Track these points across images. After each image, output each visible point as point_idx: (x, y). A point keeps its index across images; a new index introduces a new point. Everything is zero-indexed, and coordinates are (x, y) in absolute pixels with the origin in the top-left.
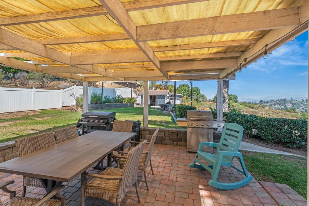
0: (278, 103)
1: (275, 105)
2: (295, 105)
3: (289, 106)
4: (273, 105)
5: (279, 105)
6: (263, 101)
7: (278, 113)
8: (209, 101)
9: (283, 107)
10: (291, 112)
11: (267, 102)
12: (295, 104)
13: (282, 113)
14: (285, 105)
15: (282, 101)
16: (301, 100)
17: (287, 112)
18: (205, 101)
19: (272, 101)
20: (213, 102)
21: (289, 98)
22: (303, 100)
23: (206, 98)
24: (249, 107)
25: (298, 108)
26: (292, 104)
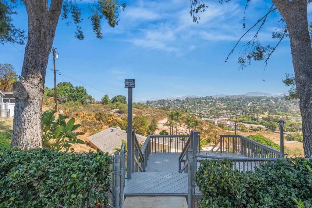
0: (159, 103)
1: (157, 104)
2: (169, 105)
3: (166, 105)
4: (156, 105)
5: (160, 105)
6: (149, 101)
7: (157, 112)
8: (97, 103)
9: (162, 106)
10: (166, 110)
11: (152, 102)
12: (170, 103)
13: (160, 111)
14: (164, 105)
15: (162, 101)
16: (173, 100)
17: (163, 110)
18: (93, 103)
19: (155, 101)
20: (102, 104)
21: (166, 99)
22: (174, 100)
23: (94, 100)
24: (136, 108)
25: (171, 107)
26: (168, 103)
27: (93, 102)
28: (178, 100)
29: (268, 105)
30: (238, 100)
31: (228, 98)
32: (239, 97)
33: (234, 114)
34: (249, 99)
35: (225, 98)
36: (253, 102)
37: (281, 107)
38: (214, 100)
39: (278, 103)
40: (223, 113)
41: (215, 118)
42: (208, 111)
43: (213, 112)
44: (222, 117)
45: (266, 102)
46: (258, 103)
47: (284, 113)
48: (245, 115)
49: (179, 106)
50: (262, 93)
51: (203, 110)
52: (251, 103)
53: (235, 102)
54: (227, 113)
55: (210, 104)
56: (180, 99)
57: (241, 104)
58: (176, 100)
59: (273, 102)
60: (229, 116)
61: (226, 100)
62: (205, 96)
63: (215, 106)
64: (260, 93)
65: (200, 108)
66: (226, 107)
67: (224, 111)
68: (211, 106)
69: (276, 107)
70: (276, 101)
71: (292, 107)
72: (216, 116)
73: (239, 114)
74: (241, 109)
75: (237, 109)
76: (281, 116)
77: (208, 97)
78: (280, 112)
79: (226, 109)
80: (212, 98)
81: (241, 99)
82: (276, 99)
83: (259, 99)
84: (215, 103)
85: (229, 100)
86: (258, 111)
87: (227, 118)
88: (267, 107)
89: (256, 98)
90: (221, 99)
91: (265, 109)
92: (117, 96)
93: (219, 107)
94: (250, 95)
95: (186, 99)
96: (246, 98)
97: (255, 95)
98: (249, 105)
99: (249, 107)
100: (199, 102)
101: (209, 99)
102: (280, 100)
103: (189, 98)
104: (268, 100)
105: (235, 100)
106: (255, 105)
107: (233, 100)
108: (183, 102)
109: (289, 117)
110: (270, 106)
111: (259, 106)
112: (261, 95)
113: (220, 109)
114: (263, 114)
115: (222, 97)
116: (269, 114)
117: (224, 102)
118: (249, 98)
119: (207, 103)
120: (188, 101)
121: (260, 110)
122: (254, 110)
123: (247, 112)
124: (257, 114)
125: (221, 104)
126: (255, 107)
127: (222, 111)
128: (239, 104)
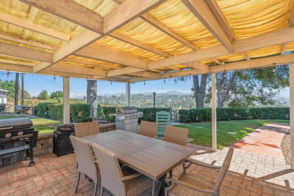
3: (103, 101)
8: (33, 99)
9: (99, 102)
10: (107, 105)
12: (107, 99)
14: (101, 101)
16: (110, 97)
18: (28, 99)
20: (39, 99)
21: (103, 95)
23: (29, 95)
26: (105, 99)
27: (27, 97)
28: (114, 97)
29: (182, 101)
30: (162, 97)
32: (163, 95)
34: (169, 96)
35: (152, 95)
36: (172, 99)
37: (189, 103)
38: (145, 97)
39: (188, 100)
42: (140, 106)
43: (143, 106)
45: (180, 98)
46: (175, 99)
49: (115, 102)
51: (136, 105)
52: (171, 99)
53: (159, 99)
55: (141, 100)
56: (116, 96)
57: (164, 100)
58: (113, 97)
59: (185, 99)
62: (138, 94)
63: (145, 102)
64: (177, 92)
65: (133, 103)
68: (142, 102)
69: (187, 103)
70: (186, 98)
74: (164, 104)
75: (161, 104)
77: (140, 94)
80: (143, 95)
81: (164, 96)
82: (186, 97)
83: (176, 96)
84: (145, 99)
86: (175, 105)
88: (181, 102)
89: (174, 95)
90: (150, 96)
91: (180, 104)
92: (57, 92)
93: (148, 103)
94: (170, 93)
95: (121, 96)
96: (167, 96)
97: (173, 94)
98: (169, 101)
99: (170, 102)
100: (132, 98)
101: (140, 96)
102: (189, 97)
103: (123, 95)
104: (182, 97)
105: (160, 97)
106: (173, 101)
107: (158, 97)
108: (119, 98)
110: (183, 102)
111: (176, 102)
112: (177, 94)
113: (149, 104)
114: (178, 107)
116: (182, 108)
117: (152, 99)
119: (139, 99)
120: (123, 97)
121: (177, 105)
122: (173, 105)
123: (168, 106)
124: (175, 107)
125: (150, 100)
126: (173, 102)
128: (163, 100)
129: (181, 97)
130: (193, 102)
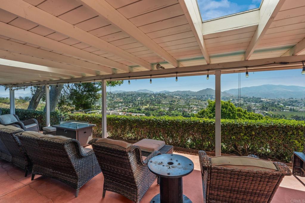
29: (150, 99)
30: (131, 95)
31: (124, 94)
32: (133, 93)
33: (127, 106)
35: (122, 94)
37: (157, 101)
38: (113, 95)
39: (156, 98)
40: (119, 106)
41: (112, 110)
43: (110, 105)
44: (117, 109)
45: (149, 97)
46: (145, 97)
47: (158, 104)
48: (134, 107)
50: (148, 91)
52: (140, 98)
54: (121, 105)
55: (109, 98)
59: (154, 97)
60: (123, 108)
61: (123, 95)
63: (113, 100)
64: (147, 90)
66: (122, 100)
67: (120, 104)
68: (110, 100)
69: (155, 101)
70: (155, 97)
71: (163, 100)
72: (112, 108)
73: (130, 107)
74: (133, 102)
75: (130, 102)
76: (156, 107)
78: (156, 104)
79: (122, 103)
80: (111, 94)
81: (134, 95)
82: (155, 95)
83: (145, 94)
84: (113, 98)
85: (125, 95)
86: (144, 103)
87: (121, 110)
90: (119, 94)
91: (147, 102)
93: (116, 101)
94: (140, 92)
96: (137, 94)
97: (144, 92)
98: (139, 99)
99: (139, 100)
101: (108, 94)
102: (157, 95)
105: (129, 95)
106: (142, 99)
107: (128, 96)
109: (161, 107)
110: (152, 100)
111: (145, 100)
113: (117, 102)
114: (146, 105)
115: (120, 92)
116: (150, 106)
117: (121, 97)
118: (139, 94)
119: (107, 98)
122: (140, 103)
123: (136, 105)
124: (142, 106)
125: (118, 99)
126: (142, 101)
127: (119, 104)
128: (132, 98)
129: (150, 95)
130: (160, 100)
